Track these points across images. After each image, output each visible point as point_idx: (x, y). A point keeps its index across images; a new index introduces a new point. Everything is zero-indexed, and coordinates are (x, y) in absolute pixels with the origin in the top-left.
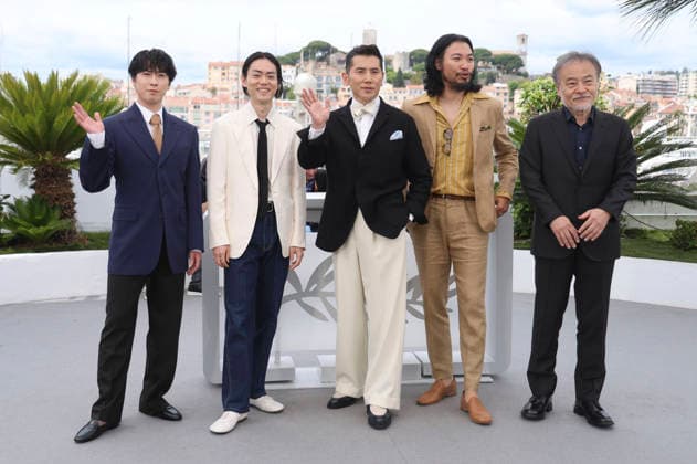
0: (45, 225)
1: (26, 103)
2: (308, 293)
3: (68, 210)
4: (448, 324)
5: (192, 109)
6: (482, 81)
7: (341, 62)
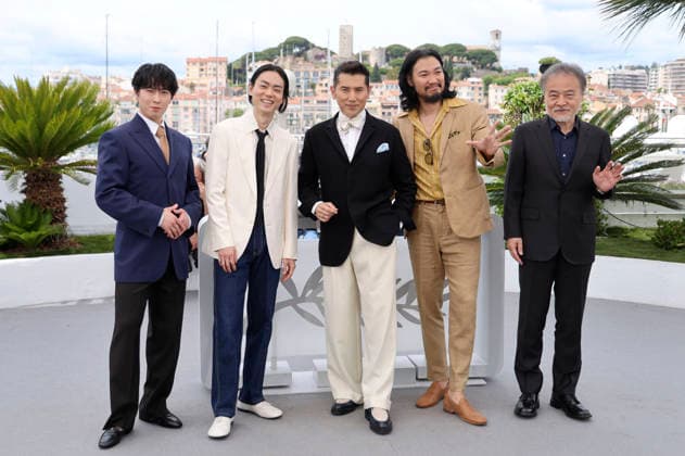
0: (36, 230)
1: (18, 110)
2: (303, 299)
3: (59, 215)
4: (443, 328)
6: (457, 76)
7: (318, 57)
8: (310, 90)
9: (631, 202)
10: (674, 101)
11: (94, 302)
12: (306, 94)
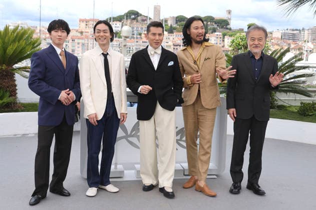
0: (2, 100)
2: (131, 136)
3: (13, 93)
5: (71, 41)
6: (210, 32)
7: (143, 20)
8: (139, 36)
9: (288, 93)
10: (312, 46)
11: (30, 135)
12: (137, 38)
